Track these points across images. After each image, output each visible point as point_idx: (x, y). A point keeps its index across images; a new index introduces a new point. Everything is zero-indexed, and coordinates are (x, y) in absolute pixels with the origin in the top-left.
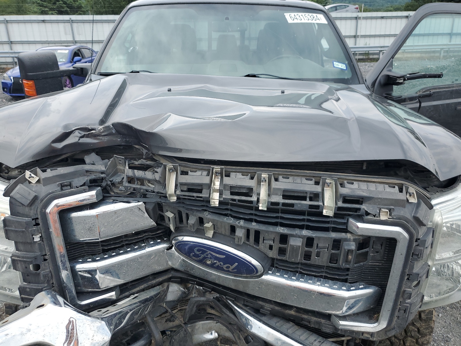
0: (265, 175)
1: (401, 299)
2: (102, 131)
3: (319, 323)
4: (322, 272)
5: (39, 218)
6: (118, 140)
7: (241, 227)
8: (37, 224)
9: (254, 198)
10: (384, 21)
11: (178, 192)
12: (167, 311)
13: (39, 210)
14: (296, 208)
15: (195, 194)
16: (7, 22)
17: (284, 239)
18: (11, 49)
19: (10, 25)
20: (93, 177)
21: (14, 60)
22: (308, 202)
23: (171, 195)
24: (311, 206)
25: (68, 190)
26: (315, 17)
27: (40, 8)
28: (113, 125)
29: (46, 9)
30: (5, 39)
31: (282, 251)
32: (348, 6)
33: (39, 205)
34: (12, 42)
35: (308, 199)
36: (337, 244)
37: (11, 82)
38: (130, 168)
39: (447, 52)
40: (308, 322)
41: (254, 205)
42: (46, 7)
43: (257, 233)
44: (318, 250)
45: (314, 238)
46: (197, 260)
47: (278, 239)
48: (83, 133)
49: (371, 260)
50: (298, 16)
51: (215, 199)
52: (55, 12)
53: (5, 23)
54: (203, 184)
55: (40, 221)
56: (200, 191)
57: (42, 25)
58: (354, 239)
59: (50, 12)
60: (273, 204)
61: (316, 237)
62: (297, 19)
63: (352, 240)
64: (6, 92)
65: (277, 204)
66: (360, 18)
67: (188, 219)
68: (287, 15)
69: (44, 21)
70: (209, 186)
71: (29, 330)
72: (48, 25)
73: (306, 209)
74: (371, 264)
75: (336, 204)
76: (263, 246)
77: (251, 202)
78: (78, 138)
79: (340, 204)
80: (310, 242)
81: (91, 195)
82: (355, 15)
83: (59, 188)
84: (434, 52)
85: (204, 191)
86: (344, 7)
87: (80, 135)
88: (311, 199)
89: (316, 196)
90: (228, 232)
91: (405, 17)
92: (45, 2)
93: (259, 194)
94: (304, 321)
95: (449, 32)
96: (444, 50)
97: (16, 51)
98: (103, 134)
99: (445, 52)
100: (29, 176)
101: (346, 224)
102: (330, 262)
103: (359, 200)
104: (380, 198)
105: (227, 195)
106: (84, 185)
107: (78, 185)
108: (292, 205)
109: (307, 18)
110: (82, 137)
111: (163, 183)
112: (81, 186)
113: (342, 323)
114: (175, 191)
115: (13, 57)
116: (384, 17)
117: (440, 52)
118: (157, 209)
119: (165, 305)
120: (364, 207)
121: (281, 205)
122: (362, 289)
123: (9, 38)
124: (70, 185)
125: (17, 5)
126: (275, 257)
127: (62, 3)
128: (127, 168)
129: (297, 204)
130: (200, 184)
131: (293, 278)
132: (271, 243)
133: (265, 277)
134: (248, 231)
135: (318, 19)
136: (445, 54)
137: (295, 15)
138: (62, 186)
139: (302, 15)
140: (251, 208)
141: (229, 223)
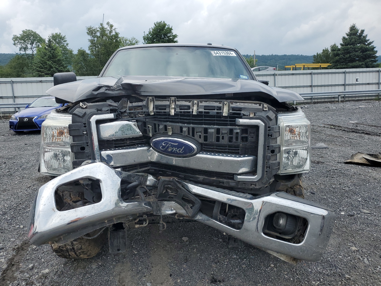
0: (195, 102)
1: (266, 161)
2: (116, 88)
3: (228, 182)
4: (226, 149)
5: (87, 123)
6: (123, 93)
7: (185, 127)
8: (85, 127)
9: (191, 110)
10: (294, 76)
11: (155, 110)
12: (147, 191)
13: (87, 119)
14: (210, 114)
15: (163, 111)
16: (13, 82)
17: (206, 130)
18: (14, 102)
19: (15, 85)
20: (112, 108)
21: (15, 109)
22: (216, 111)
23: (151, 112)
24: (217, 113)
25: (100, 112)
26: (229, 53)
27: (38, 73)
28: (121, 85)
29: (43, 74)
30: (11, 95)
31: (206, 139)
32: (268, 68)
33: (86, 117)
34: (15, 97)
35: (216, 110)
36: (231, 131)
37: (17, 121)
38: (130, 103)
39: (343, 97)
40: (222, 183)
41: (191, 113)
42: (43, 72)
43: (193, 129)
44: (223, 135)
45: (220, 129)
46: (163, 150)
47: (203, 132)
48: (107, 88)
49: (250, 142)
50: (219, 52)
51: (173, 112)
52: (49, 75)
53: (11, 83)
54: (166, 105)
55: (87, 125)
56: (165, 109)
57: (40, 84)
58: (239, 128)
59: (46, 76)
60: (200, 112)
61: (221, 128)
62: (218, 54)
63: (238, 129)
64: (12, 129)
65: (201, 112)
66: (276, 75)
67: (159, 126)
68: (212, 52)
69: (41, 82)
70: (169, 106)
71: (83, 171)
72: (44, 84)
73: (215, 114)
74: (250, 144)
75: (229, 111)
76: (196, 137)
77: (189, 112)
78: (105, 90)
79: (231, 111)
80: (218, 131)
81: (111, 116)
82: (273, 72)
83: (96, 111)
84: (334, 98)
85: (167, 109)
86: (265, 68)
87: (105, 89)
88: (217, 110)
89: (219, 108)
90: (179, 132)
91: (309, 74)
92: (42, 69)
93: (193, 109)
94: (221, 183)
95: (343, 83)
96: (341, 96)
97: (18, 103)
98: (116, 90)
99: (342, 98)
100: (82, 105)
101: (235, 121)
102: (229, 142)
103: (240, 109)
104: (249, 108)
105: (178, 110)
106: (108, 110)
107: (105, 110)
108: (208, 113)
109: (224, 53)
110: (106, 90)
111: (147, 107)
112: (106, 111)
113: (238, 177)
114: (153, 111)
115: (15, 108)
116: (294, 74)
117: (338, 98)
118: (143, 126)
119: (145, 187)
120: (242, 112)
121: (203, 112)
122: (247, 157)
123: (13, 94)
124: (101, 110)
125: (17, 74)
126: (202, 142)
127: (55, 69)
128: (129, 103)
129: (211, 112)
130: (165, 105)
131: (212, 154)
132: (200, 134)
133: (198, 155)
134: (189, 128)
135: (231, 54)
136: (343, 99)
137: (217, 52)
138: (98, 110)
139: (221, 52)
140: (189, 116)
141: (179, 126)
